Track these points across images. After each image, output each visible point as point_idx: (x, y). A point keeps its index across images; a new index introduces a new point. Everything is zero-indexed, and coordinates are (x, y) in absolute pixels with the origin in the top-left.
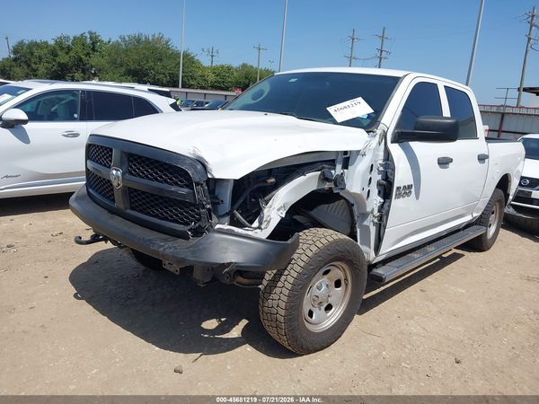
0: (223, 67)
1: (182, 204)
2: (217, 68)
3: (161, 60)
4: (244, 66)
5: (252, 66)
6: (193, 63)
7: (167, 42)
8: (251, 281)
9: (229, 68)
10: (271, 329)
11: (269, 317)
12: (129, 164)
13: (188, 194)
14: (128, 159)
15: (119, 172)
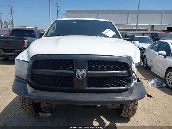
10: (129, 113)
11: (130, 109)
12: (89, 66)
13: (126, 72)
14: (89, 63)
15: (83, 71)
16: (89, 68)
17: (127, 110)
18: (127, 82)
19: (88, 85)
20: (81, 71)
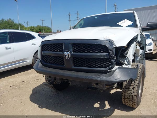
0: (31, 27)
1: (103, 59)
2: (30, 27)
3: (11, 26)
4: (38, 26)
5: (40, 26)
6: (22, 26)
7: (13, 21)
8: (110, 86)
9: (34, 27)
10: (128, 102)
11: (128, 97)
12: (73, 48)
13: (106, 55)
14: (73, 46)
15: (69, 52)
16: (73, 50)
17: (126, 97)
18: (108, 64)
19: (74, 64)
20: (67, 52)
